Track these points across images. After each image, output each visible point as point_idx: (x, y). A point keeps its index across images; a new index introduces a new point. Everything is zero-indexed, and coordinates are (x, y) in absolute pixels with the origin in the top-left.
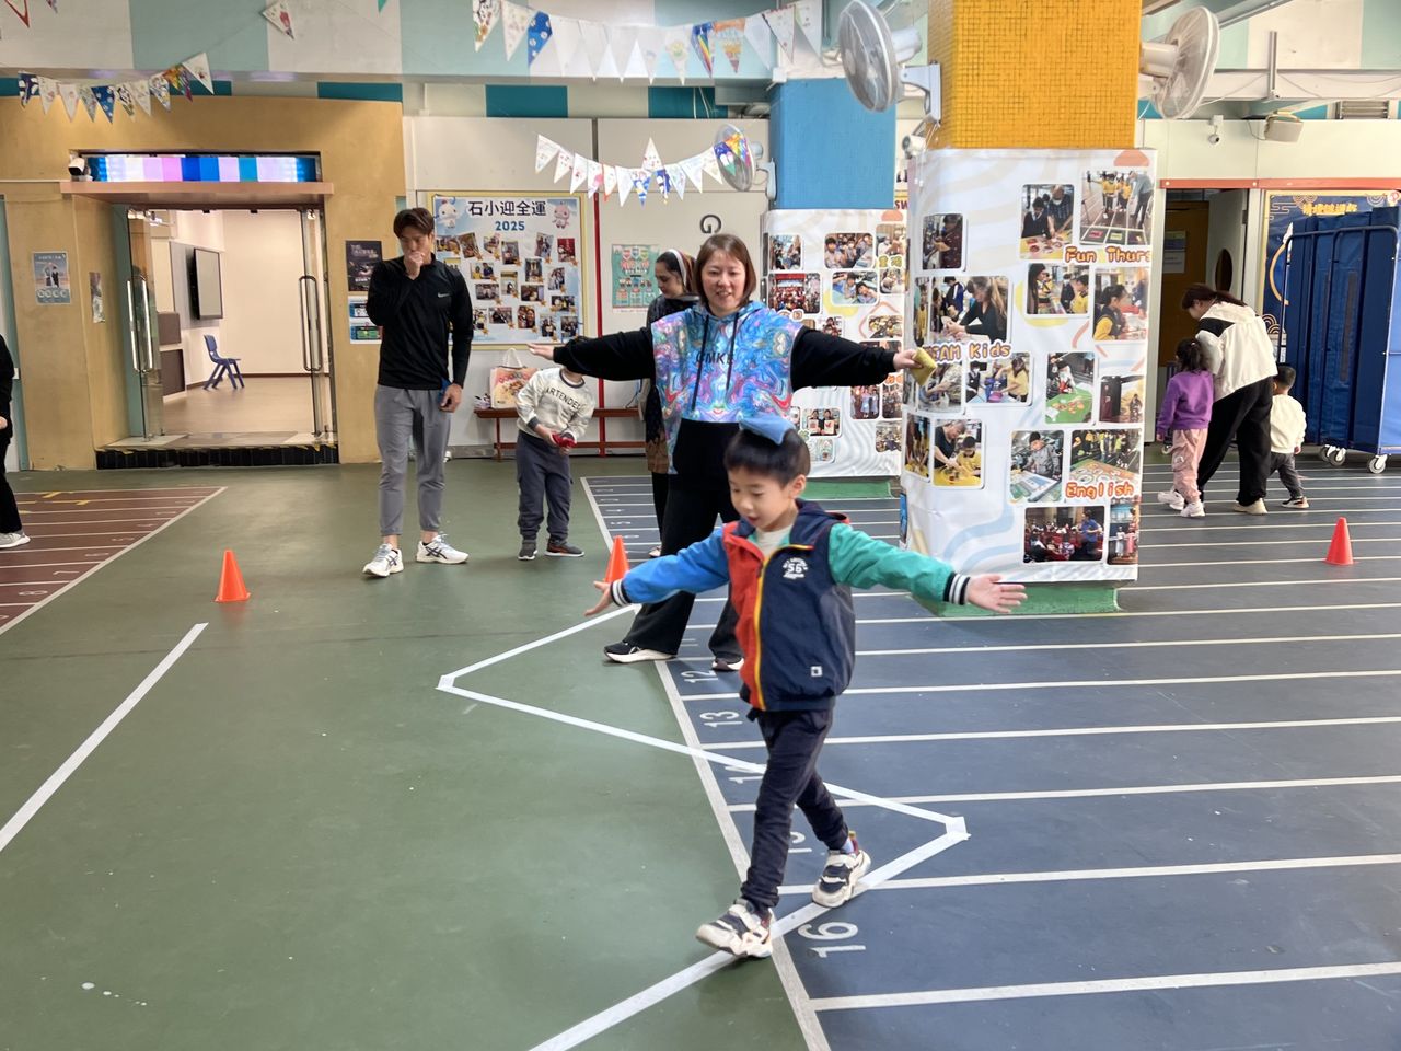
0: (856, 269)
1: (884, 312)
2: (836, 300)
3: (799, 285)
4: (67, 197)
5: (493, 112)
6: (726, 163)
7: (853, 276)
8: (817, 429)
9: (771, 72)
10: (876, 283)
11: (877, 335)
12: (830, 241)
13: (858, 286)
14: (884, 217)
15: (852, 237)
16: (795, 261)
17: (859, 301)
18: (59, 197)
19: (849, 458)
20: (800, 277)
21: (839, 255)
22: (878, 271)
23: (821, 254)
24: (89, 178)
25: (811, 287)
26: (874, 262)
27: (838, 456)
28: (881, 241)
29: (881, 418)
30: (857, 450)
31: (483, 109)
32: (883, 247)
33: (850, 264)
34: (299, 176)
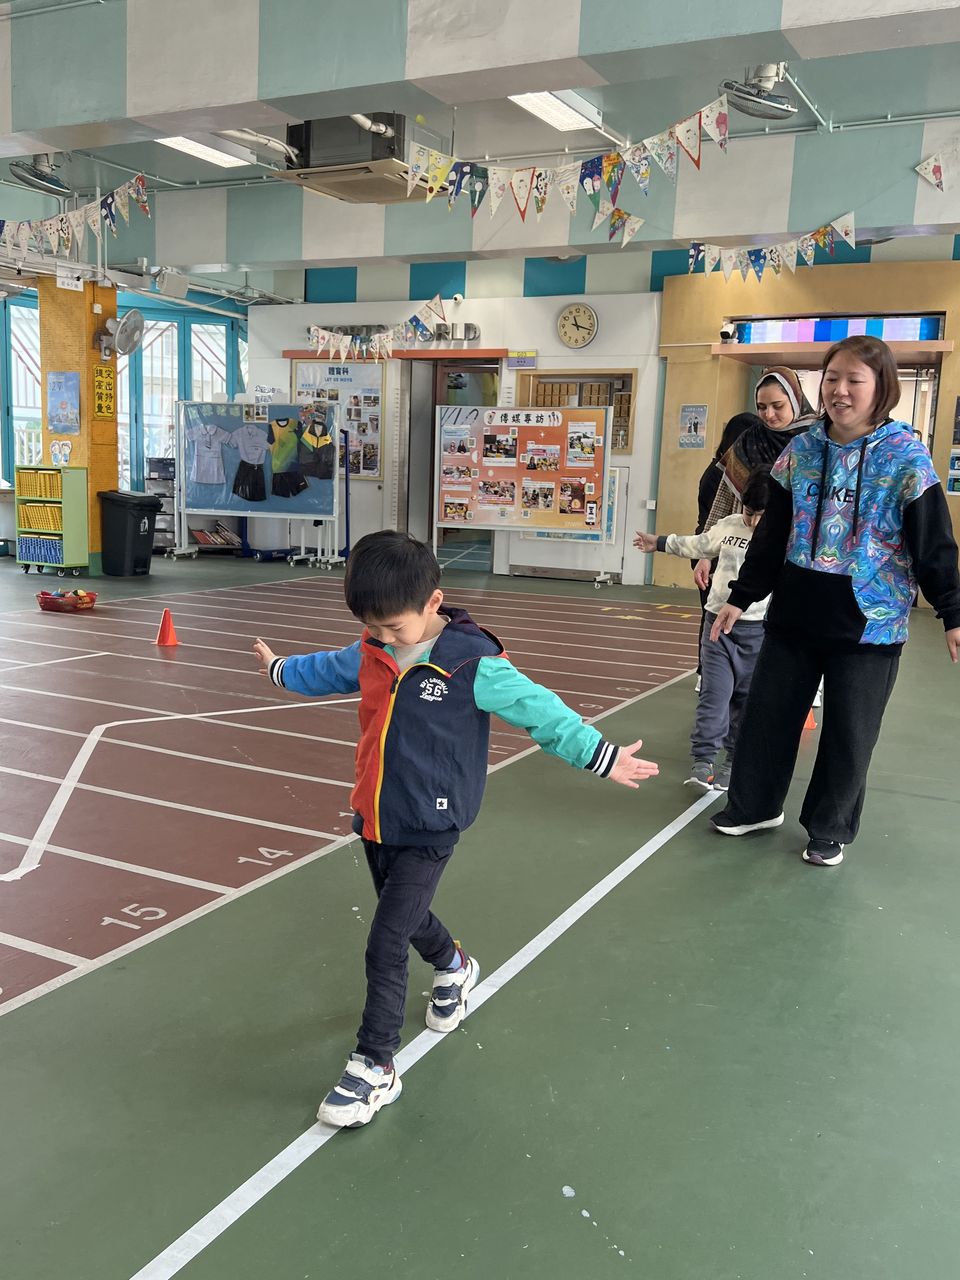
4: (715, 357)
18: (709, 358)
24: (736, 341)
34: (921, 335)
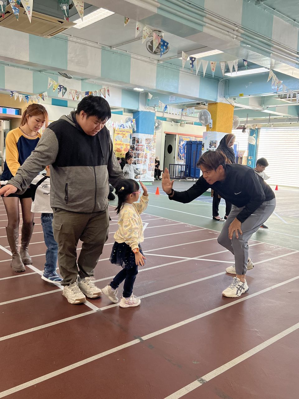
0: (150, 145)
1: (153, 152)
2: (147, 150)
3: (141, 147)
5: (53, 104)
6: (132, 124)
7: (149, 146)
8: (143, 173)
9: (138, 108)
10: (152, 147)
11: (152, 157)
12: (146, 139)
13: (150, 148)
14: (154, 136)
15: (149, 139)
16: (141, 143)
17: (150, 150)
19: (147, 178)
20: (142, 145)
21: (147, 142)
22: (152, 145)
23: (145, 142)
25: (143, 147)
26: (152, 144)
27: (146, 177)
28: (153, 140)
29: (152, 171)
30: (149, 176)
31: (51, 103)
32: (153, 141)
33: (149, 144)
34: (16, 114)
